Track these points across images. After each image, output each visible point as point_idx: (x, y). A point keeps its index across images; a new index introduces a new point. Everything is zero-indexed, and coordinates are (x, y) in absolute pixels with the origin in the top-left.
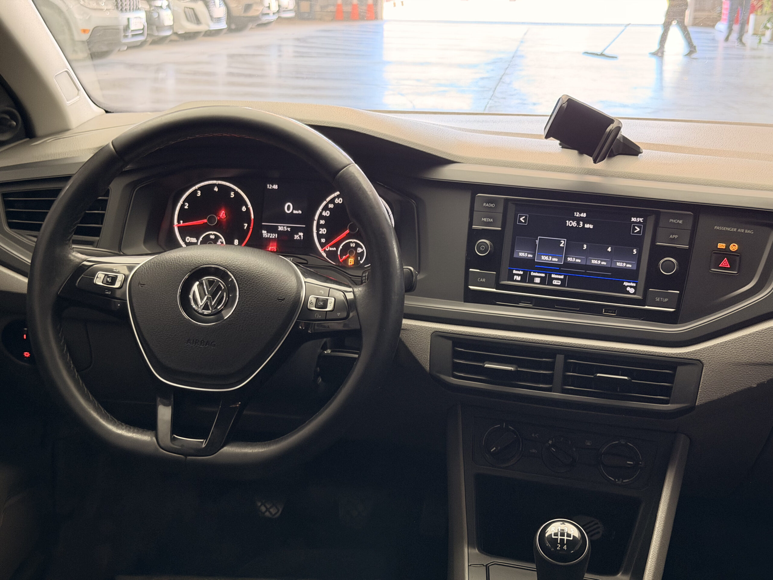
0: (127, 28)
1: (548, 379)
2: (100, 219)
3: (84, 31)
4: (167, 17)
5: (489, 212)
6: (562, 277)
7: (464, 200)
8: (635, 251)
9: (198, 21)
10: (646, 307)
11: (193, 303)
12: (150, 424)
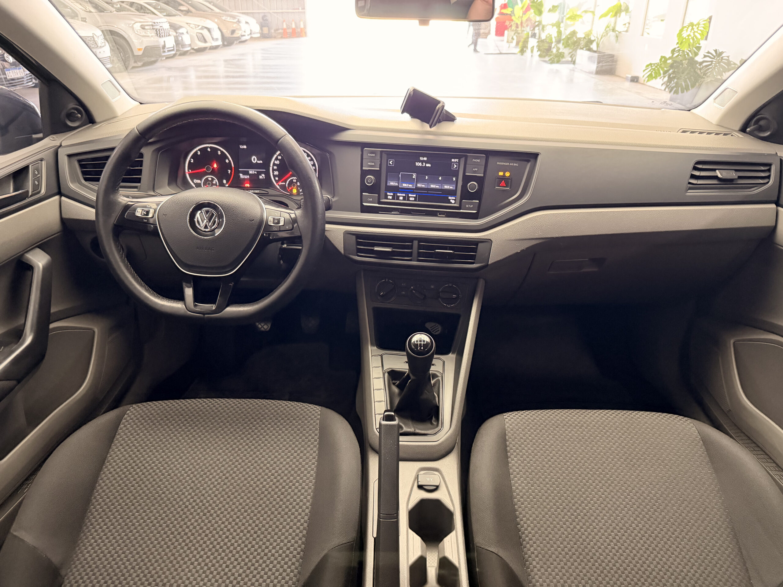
0: (164, 47)
1: (410, 254)
3: (140, 49)
4: (187, 40)
5: (372, 159)
6: (415, 196)
7: (357, 152)
8: (454, 179)
9: (205, 41)
10: (461, 211)
11: (197, 225)
12: (181, 297)
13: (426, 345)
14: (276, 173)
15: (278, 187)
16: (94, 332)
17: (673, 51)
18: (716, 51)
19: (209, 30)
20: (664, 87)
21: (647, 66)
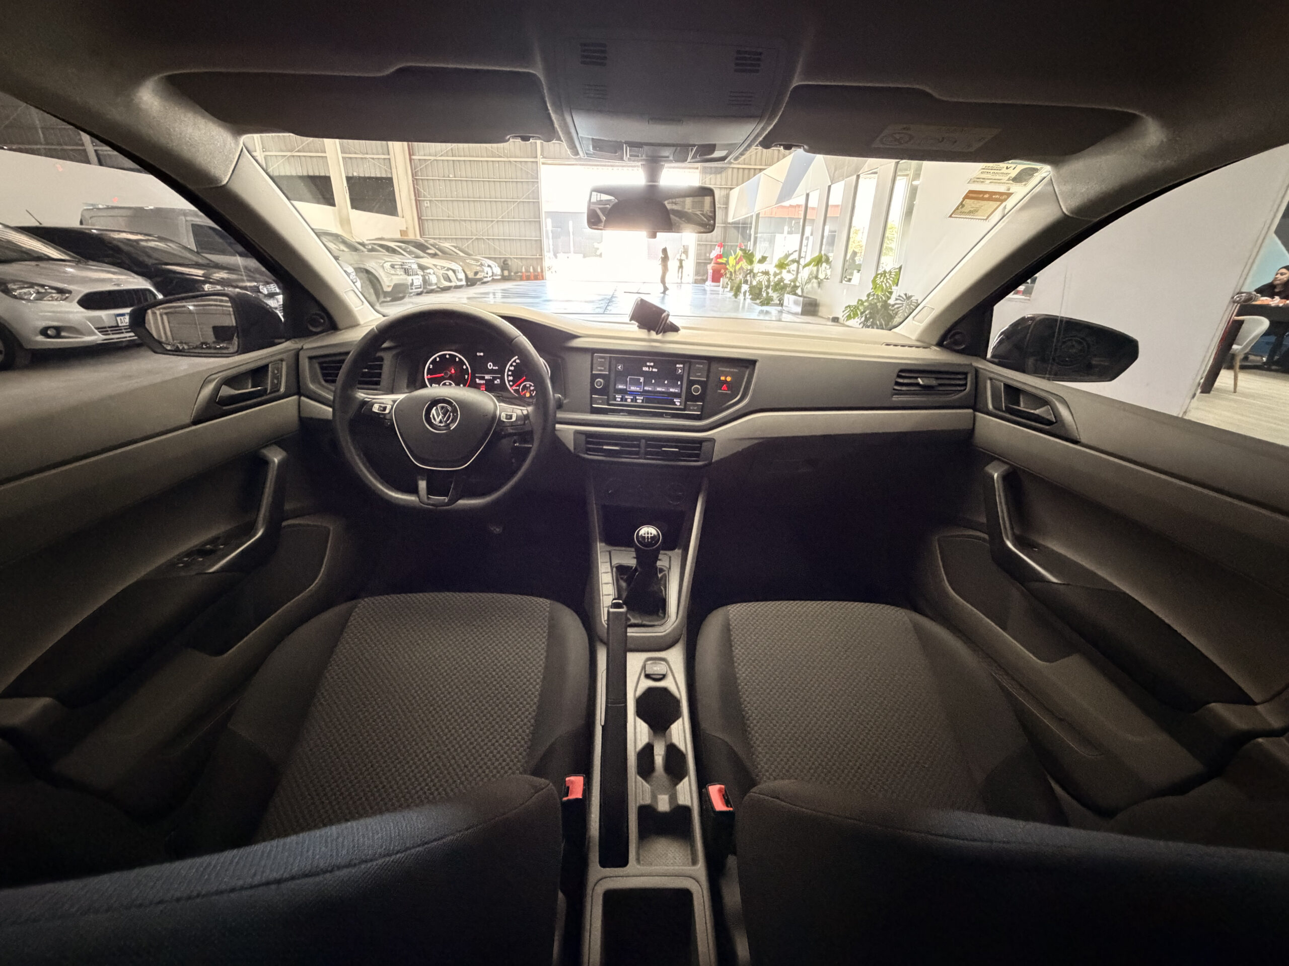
0: (412, 284)
1: (637, 453)
2: (380, 375)
3: (389, 286)
4: (433, 279)
5: (602, 364)
6: (642, 398)
7: (588, 357)
8: (679, 383)
9: (450, 281)
10: (686, 412)
11: (433, 421)
12: (414, 491)
13: (653, 538)
14: (511, 378)
15: (512, 391)
16: (329, 530)
17: (869, 295)
18: (906, 295)
19: (454, 271)
20: (862, 325)
21: (846, 307)
